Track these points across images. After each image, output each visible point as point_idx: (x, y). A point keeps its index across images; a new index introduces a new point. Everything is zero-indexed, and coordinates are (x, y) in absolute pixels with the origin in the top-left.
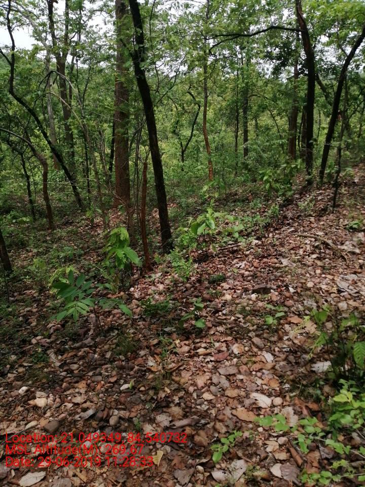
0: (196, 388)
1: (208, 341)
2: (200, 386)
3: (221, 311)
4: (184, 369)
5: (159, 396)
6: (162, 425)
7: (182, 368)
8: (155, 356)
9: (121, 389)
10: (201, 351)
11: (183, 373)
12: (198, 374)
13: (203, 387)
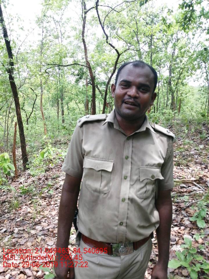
0: (52, 216)
1: (55, 199)
2: (53, 215)
3: (59, 188)
4: (45, 210)
5: (36, 220)
6: (39, 230)
7: (44, 210)
8: (31, 207)
9: (17, 221)
10: (52, 203)
11: (45, 212)
12: (52, 211)
13: (55, 215)
